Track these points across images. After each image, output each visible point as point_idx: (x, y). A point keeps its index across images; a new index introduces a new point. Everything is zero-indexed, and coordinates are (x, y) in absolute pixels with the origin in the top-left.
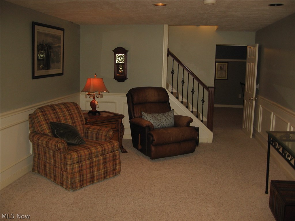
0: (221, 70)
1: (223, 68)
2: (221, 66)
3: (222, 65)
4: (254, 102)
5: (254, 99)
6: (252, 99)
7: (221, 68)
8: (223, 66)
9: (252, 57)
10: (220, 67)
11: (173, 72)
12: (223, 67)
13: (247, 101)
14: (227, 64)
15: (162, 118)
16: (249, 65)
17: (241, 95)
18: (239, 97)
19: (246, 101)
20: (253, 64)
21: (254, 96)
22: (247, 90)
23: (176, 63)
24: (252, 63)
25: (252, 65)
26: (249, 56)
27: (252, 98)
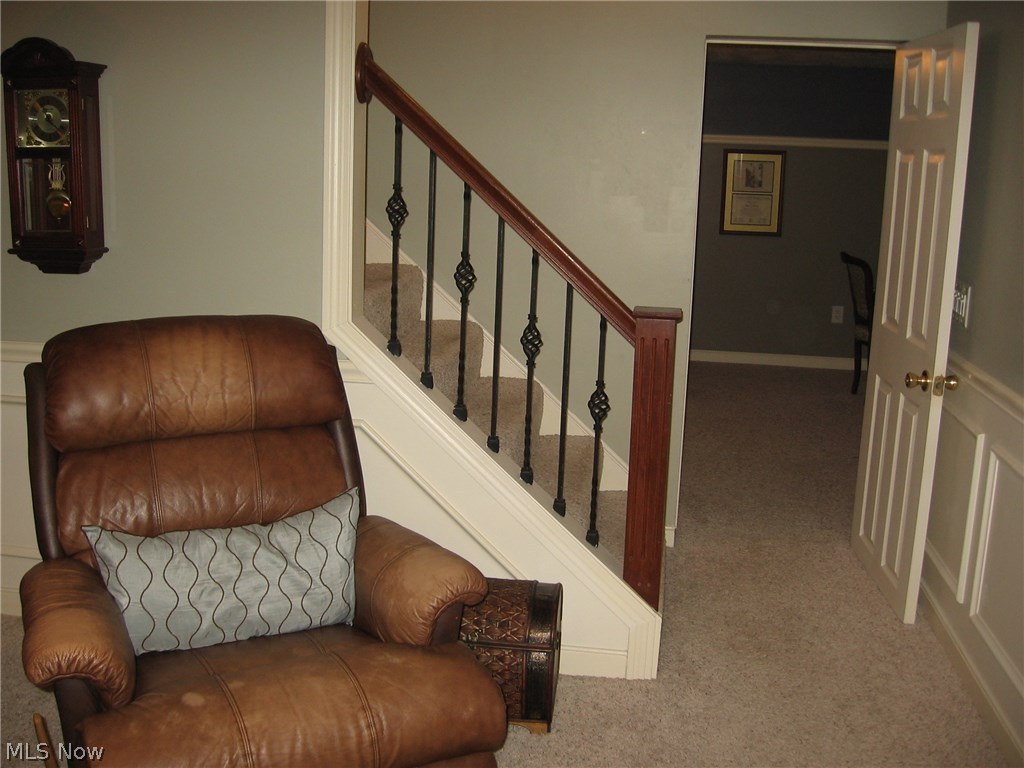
0: (749, 189)
1: (759, 178)
2: (751, 169)
3: (756, 165)
4: (936, 403)
5: (937, 386)
6: (925, 387)
7: (750, 180)
8: (761, 168)
9: (929, 111)
10: (748, 172)
11: (397, 212)
12: (761, 175)
13: (884, 381)
14: (778, 159)
15: (248, 567)
16: (904, 166)
17: (841, 308)
18: (834, 320)
19: (878, 379)
20: (939, 160)
21: (940, 368)
22: (891, 318)
23: (416, 150)
24: (932, 152)
25: (932, 168)
26: (909, 107)
27: (925, 375)
